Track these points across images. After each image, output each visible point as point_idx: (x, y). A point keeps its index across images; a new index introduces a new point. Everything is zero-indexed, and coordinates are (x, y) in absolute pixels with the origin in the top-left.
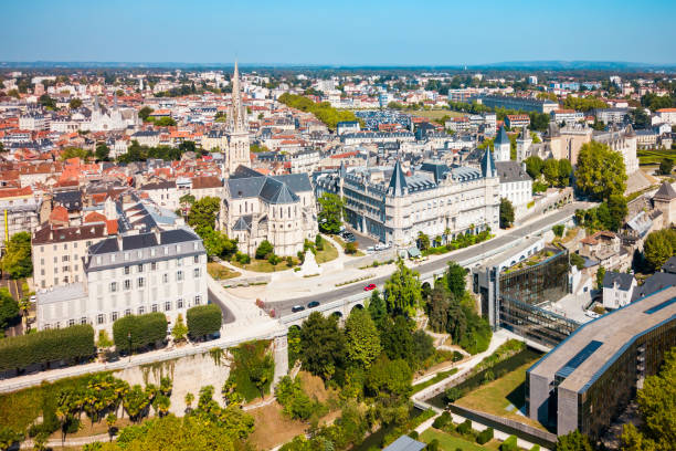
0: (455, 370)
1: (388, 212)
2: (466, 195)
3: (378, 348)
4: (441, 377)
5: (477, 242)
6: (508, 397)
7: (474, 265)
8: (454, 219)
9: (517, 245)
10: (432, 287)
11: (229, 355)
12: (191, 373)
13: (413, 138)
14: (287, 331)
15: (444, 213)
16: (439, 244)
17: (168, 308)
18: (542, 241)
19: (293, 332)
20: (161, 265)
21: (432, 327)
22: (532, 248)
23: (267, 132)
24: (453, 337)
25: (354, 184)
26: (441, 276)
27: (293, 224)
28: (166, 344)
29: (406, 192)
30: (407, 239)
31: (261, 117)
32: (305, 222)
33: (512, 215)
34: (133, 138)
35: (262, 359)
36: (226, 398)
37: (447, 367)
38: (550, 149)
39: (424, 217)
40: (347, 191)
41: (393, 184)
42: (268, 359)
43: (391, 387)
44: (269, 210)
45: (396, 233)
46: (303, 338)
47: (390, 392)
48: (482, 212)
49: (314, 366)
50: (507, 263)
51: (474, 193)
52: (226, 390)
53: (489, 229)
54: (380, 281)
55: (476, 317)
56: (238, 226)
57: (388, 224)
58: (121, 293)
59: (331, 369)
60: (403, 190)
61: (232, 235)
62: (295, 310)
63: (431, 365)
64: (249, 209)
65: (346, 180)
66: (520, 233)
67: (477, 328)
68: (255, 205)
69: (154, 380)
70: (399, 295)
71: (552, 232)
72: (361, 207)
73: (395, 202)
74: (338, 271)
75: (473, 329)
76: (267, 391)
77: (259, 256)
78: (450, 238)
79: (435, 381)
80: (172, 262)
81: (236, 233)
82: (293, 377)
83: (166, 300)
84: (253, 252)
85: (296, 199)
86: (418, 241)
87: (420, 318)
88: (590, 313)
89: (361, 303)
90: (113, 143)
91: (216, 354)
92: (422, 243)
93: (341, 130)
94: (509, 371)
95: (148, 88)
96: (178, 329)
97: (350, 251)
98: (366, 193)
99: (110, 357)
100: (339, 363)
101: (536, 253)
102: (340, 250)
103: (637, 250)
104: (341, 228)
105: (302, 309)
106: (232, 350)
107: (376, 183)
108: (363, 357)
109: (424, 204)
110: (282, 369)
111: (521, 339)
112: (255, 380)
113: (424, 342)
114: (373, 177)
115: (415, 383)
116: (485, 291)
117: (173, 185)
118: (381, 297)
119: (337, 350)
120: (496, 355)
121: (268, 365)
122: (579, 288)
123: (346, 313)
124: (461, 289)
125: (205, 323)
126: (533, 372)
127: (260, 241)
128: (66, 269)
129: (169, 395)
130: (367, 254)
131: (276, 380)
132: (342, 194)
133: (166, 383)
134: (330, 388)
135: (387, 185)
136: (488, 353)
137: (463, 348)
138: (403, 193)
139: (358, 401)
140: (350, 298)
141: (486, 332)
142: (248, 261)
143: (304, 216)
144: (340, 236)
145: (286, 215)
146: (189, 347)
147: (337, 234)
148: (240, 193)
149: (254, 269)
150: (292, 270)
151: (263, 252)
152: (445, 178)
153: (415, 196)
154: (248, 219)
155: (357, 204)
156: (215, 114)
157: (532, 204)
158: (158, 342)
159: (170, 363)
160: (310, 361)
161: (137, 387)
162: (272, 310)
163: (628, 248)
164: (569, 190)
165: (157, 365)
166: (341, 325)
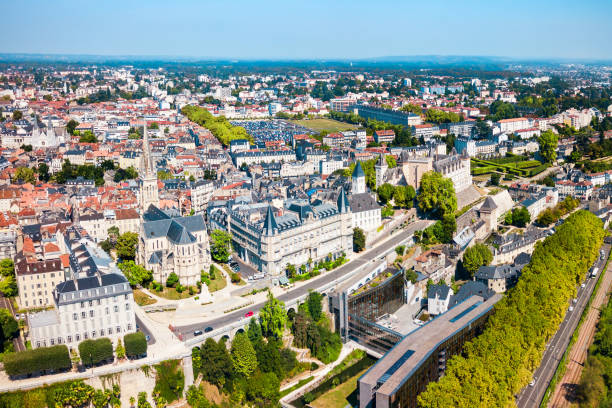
0: (312, 378)
1: (263, 247)
2: (325, 228)
3: (255, 363)
4: (302, 383)
5: (334, 267)
6: (348, 399)
7: (329, 290)
8: (315, 250)
9: (364, 269)
10: (296, 311)
11: (154, 370)
12: (131, 382)
13: (293, 157)
14: (191, 353)
15: (308, 245)
16: (304, 271)
17: (110, 332)
18: (385, 263)
19: (196, 352)
20: (103, 301)
21: (296, 344)
22: (376, 271)
23: (172, 151)
24: (312, 351)
25: (239, 221)
26: (303, 302)
27: (191, 260)
28: (112, 360)
29: (276, 232)
30: (278, 269)
31: (166, 131)
32: (201, 257)
33: (364, 241)
34: (65, 157)
35: (176, 373)
36: (155, 400)
37: (306, 376)
38: (402, 173)
39: (291, 249)
40: (233, 226)
41: (266, 226)
42: (179, 373)
43: (264, 395)
44: (174, 248)
45: (270, 265)
46: (202, 357)
47: (263, 398)
48: (338, 241)
49: (211, 378)
50: (355, 287)
51: (332, 227)
52: (154, 395)
53: (344, 255)
54: (257, 308)
55: (330, 334)
56: (152, 261)
57: (263, 257)
58: (80, 321)
59: (222, 381)
60: (273, 231)
61: (149, 267)
62: (196, 335)
63: (295, 374)
64: (160, 246)
65: (232, 217)
66: (369, 257)
67: (330, 343)
68: (164, 243)
69: (109, 387)
70: (270, 321)
71: (395, 253)
72: (244, 240)
73: (267, 240)
74: (226, 300)
75: (327, 343)
76: (181, 396)
77: (169, 285)
78: (313, 266)
79: (297, 387)
80: (111, 299)
81: (151, 265)
82: (197, 385)
83: (109, 326)
84: (164, 281)
85: (193, 239)
86: (287, 271)
87: (286, 337)
88: (417, 321)
89: (242, 327)
90: (51, 160)
91: (145, 369)
92: (290, 272)
93: (234, 148)
94: (351, 377)
95: (71, 92)
96: (119, 349)
97: (235, 281)
98: (247, 230)
99: (80, 369)
100: (228, 375)
101: (380, 274)
102: (228, 279)
103: (459, 261)
104: (229, 258)
105: (200, 333)
106: (156, 367)
107: (254, 222)
108: (245, 370)
109: (292, 239)
110: (189, 380)
111: (363, 348)
112: (173, 388)
113: (289, 357)
114: (252, 217)
115: (281, 389)
116: (337, 312)
117: (101, 216)
118: (257, 322)
119: (226, 367)
120: (343, 364)
121: (180, 377)
122: (412, 299)
123: (232, 336)
124: (318, 311)
125: (136, 347)
126: (361, 381)
127: (169, 272)
128: (40, 293)
129: (119, 397)
130: (248, 283)
131: (186, 389)
132: (229, 227)
133: (117, 388)
134: (223, 394)
135: (262, 225)
136: (337, 362)
137: (319, 359)
138: (274, 233)
139: (242, 404)
140: (234, 324)
141: (336, 346)
142: (161, 290)
143: (200, 252)
144: (228, 265)
145: (186, 254)
146: (127, 364)
147: (226, 263)
148: (152, 234)
149: (165, 296)
150: (192, 298)
151: (172, 282)
152: (307, 216)
153: (284, 234)
154: (159, 254)
155: (241, 238)
156: (128, 128)
157: (381, 228)
158: (108, 359)
159: (118, 374)
160: (208, 374)
161: (99, 391)
162: (180, 333)
163: (453, 260)
164: (413, 210)
165: (109, 376)
166: (228, 347)
